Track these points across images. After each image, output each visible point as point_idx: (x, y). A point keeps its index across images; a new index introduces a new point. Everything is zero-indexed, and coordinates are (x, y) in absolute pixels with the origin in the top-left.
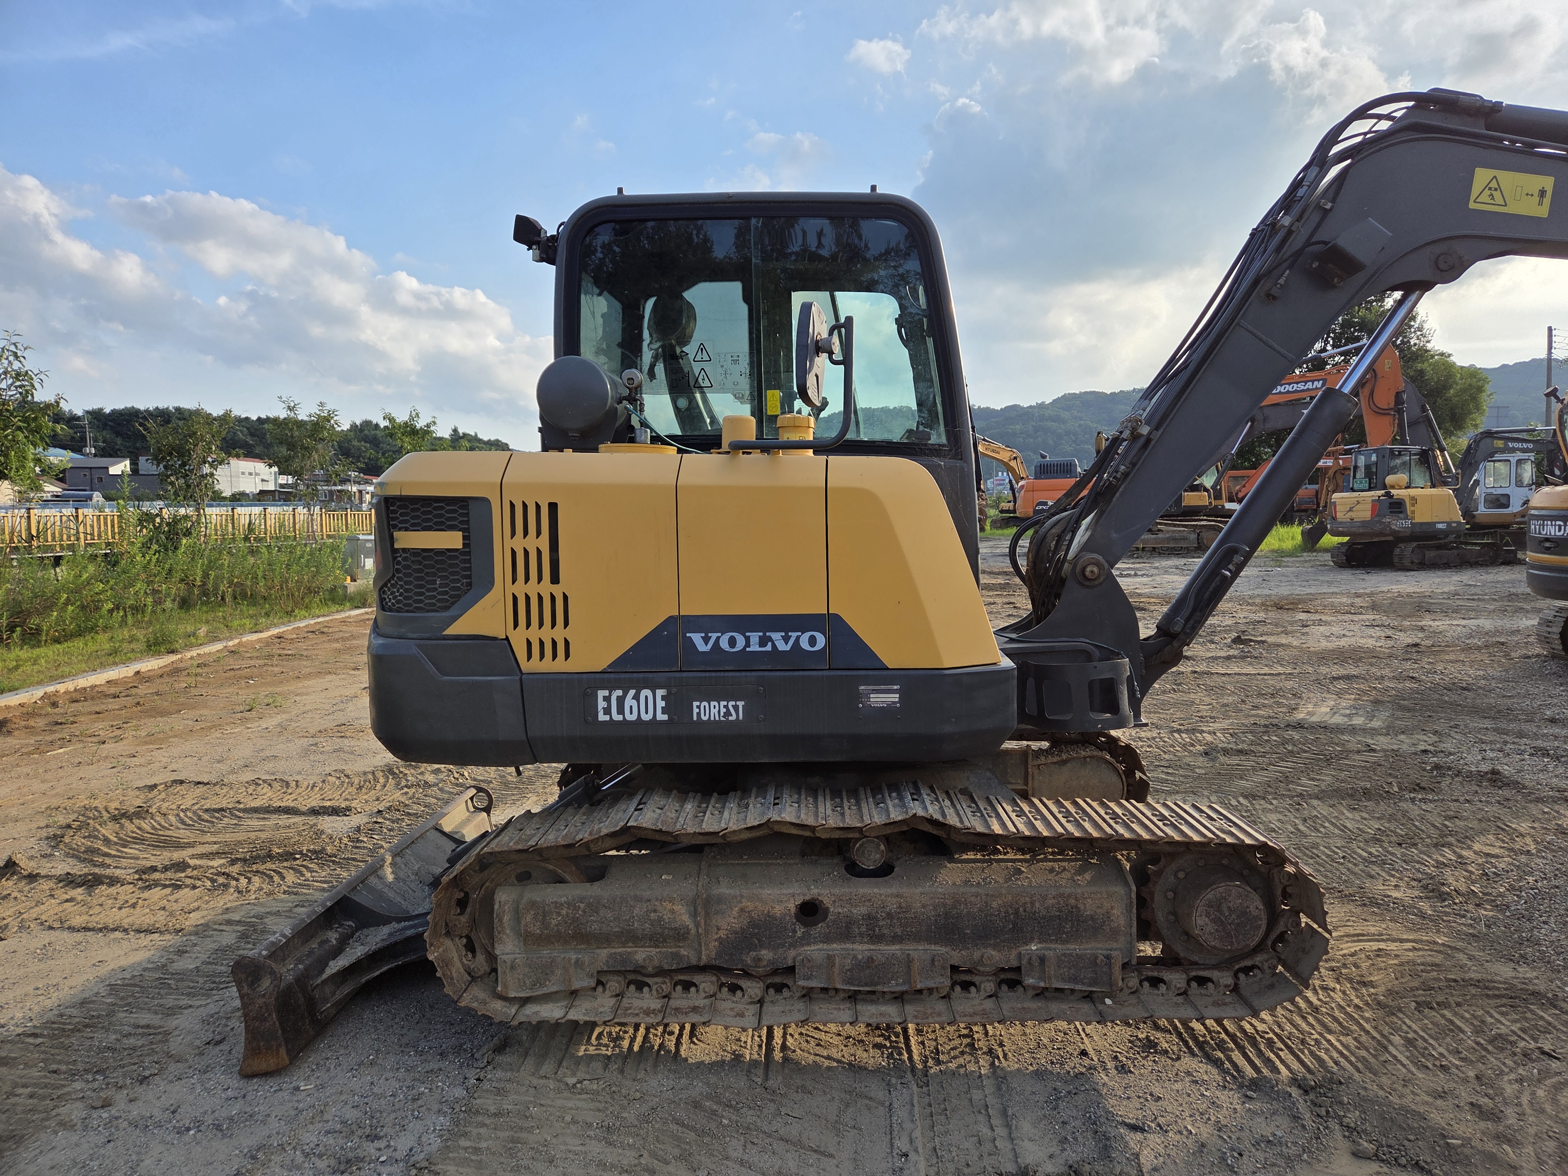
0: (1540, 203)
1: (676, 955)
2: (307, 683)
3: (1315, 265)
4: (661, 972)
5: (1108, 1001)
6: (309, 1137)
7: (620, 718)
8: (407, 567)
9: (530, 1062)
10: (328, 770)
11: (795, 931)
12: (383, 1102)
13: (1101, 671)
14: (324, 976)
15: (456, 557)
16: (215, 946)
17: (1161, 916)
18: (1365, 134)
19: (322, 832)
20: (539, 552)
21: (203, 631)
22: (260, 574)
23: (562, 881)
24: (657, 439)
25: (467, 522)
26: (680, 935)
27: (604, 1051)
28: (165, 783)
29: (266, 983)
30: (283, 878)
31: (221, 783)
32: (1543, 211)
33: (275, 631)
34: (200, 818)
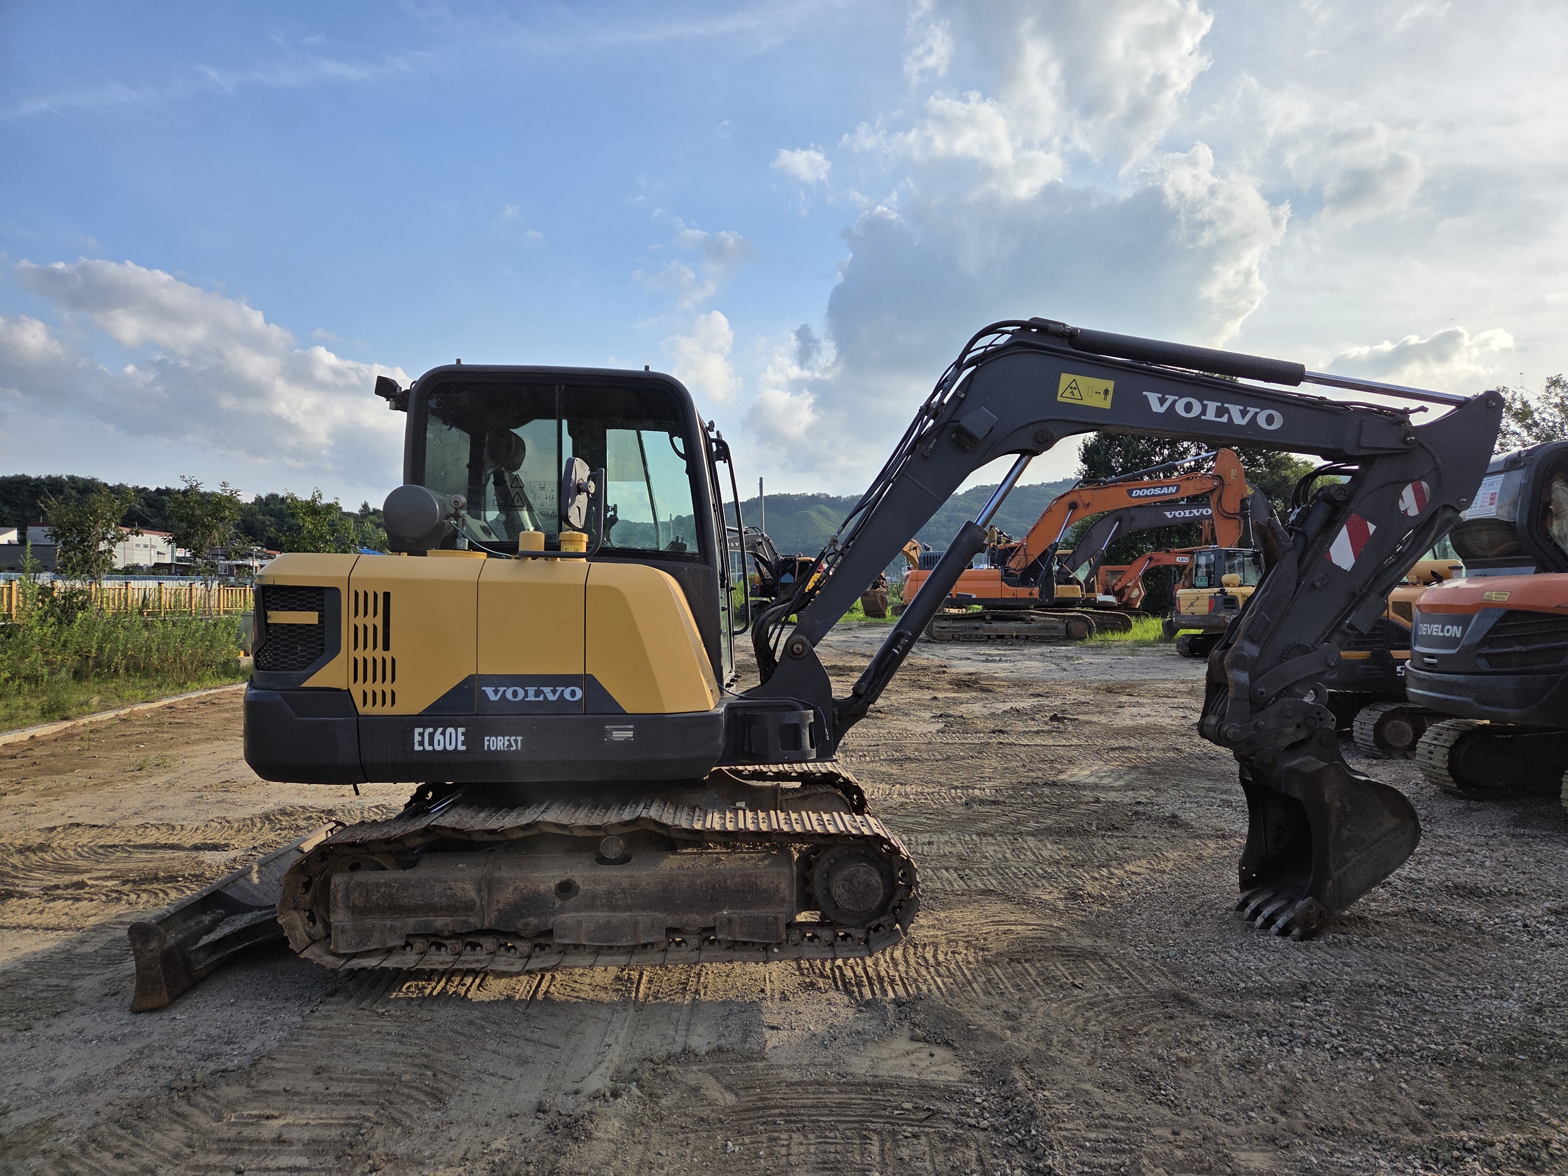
0: (1105, 399)
1: (465, 922)
2: (195, 748)
3: (954, 436)
4: (455, 936)
5: (776, 950)
6: (182, 1043)
7: (431, 748)
8: (275, 637)
9: (353, 1001)
10: (210, 817)
11: (554, 904)
12: (239, 1025)
13: (790, 718)
14: (198, 945)
15: (313, 631)
16: (109, 938)
17: (819, 892)
18: (986, 347)
19: (203, 862)
20: (375, 628)
21: (95, 700)
22: (154, 647)
23: (383, 869)
24: (473, 547)
25: (322, 605)
26: (469, 907)
27: (410, 995)
28: (64, 826)
29: (153, 945)
30: (167, 894)
31: (113, 826)
32: (1107, 404)
33: (166, 702)
34: (95, 852)
